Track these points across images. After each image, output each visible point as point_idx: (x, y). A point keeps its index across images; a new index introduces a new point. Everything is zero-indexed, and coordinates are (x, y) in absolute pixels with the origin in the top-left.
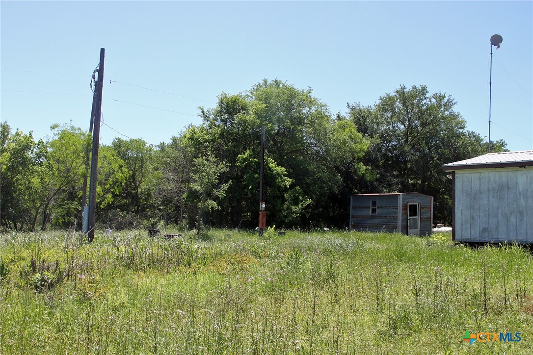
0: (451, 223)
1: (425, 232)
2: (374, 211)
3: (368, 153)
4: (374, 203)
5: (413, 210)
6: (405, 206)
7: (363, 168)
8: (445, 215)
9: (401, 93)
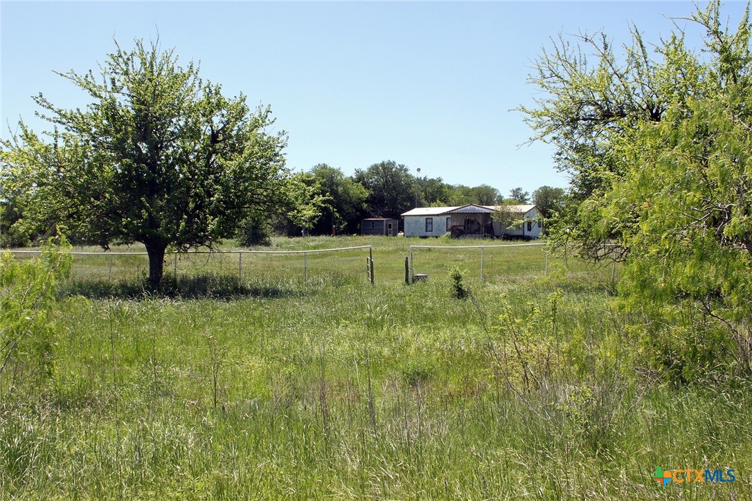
0: (403, 232)
1: (395, 235)
2: (373, 227)
3: (367, 198)
4: (373, 223)
5: (390, 226)
6: (386, 224)
7: (365, 205)
8: (401, 228)
9: (383, 165)
